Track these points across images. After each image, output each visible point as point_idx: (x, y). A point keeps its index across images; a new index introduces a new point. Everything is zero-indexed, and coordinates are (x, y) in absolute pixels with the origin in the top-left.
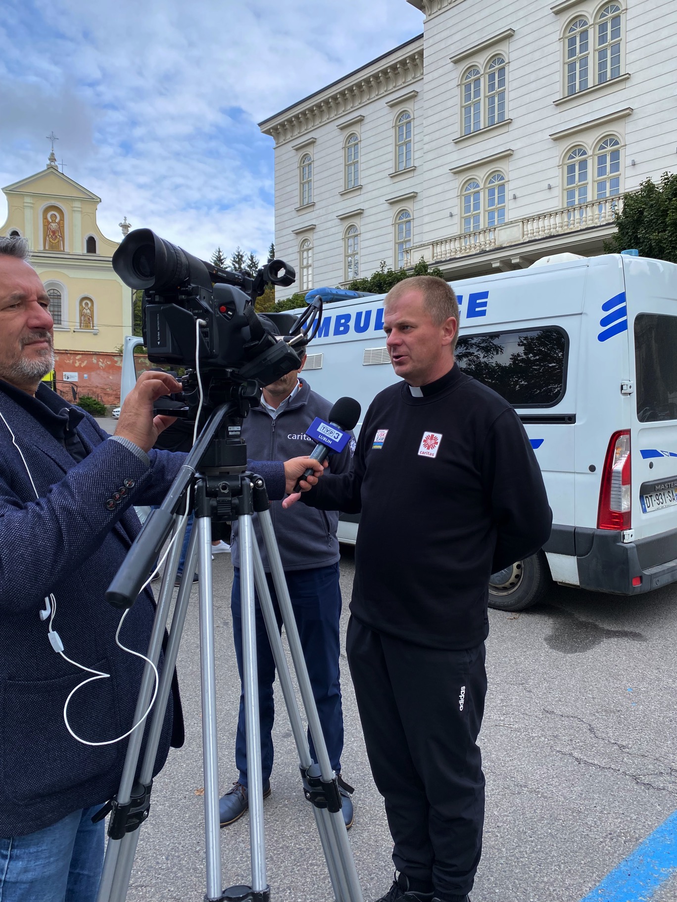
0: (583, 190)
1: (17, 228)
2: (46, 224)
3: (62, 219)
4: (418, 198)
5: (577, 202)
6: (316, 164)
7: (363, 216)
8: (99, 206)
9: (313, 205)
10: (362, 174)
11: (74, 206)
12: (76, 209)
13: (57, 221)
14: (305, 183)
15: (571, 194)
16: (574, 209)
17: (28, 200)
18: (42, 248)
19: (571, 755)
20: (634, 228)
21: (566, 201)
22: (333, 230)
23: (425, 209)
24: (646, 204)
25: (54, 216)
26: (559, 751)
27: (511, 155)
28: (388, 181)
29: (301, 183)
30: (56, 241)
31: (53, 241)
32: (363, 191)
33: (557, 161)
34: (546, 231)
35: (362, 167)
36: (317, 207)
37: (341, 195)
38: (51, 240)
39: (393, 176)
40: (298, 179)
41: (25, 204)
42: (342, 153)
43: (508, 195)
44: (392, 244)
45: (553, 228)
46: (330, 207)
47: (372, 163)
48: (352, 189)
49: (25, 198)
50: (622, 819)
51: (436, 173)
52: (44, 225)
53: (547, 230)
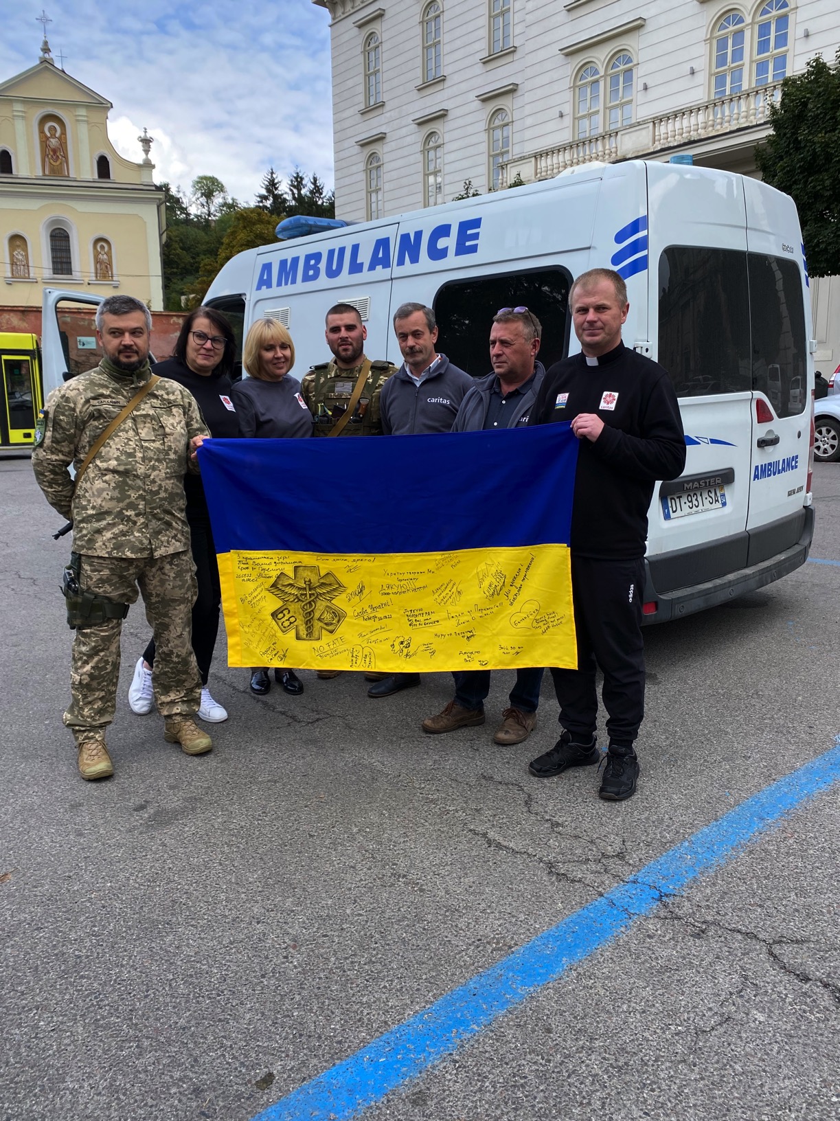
0: (737, 74)
1: (8, 147)
2: (44, 141)
3: (64, 132)
4: (519, 93)
5: (728, 93)
6: (385, 47)
7: (446, 119)
8: (110, 114)
9: (383, 105)
10: (446, 60)
11: (77, 114)
12: (80, 118)
13: (57, 135)
14: (370, 74)
15: (720, 80)
16: (723, 102)
17: (18, 107)
18: (40, 173)
19: (485, 835)
20: (793, 128)
21: (713, 91)
22: (409, 140)
23: (527, 107)
24: (812, 93)
25: (52, 129)
26: (471, 830)
27: (642, 26)
28: (480, 68)
29: (366, 75)
30: (58, 163)
31: (54, 163)
32: (447, 84)
33: (703, 33)
34: (684, 135)
35: (445, 49)
36: (387, 107)
37: (419, 90)
38: (52, 161)
39: (485, 62)
40: (361, 69)
41: (15, 114)
42: (418, 30)
43: (638, 84)
44: (484, 158)
45: (694, 131)
46: (404, 107)
47: (458, 43)
48: (434, 81)
49: (14, 104)
50: (505, 920)
51: (542, 55)
52: (41, 142)
53: (687, 132)
